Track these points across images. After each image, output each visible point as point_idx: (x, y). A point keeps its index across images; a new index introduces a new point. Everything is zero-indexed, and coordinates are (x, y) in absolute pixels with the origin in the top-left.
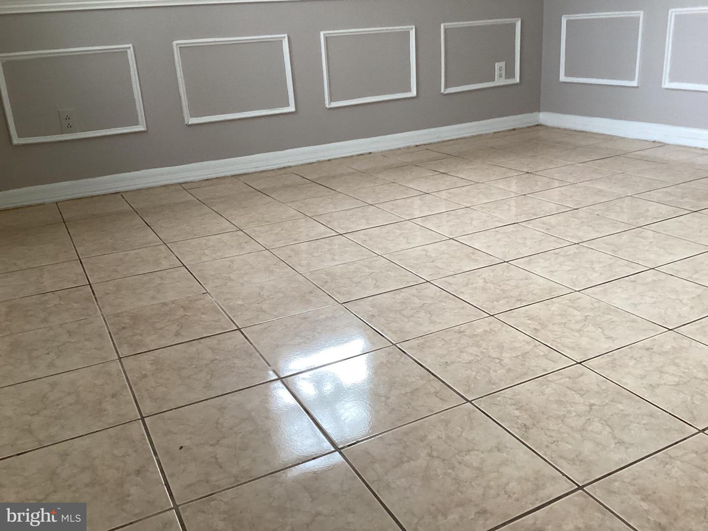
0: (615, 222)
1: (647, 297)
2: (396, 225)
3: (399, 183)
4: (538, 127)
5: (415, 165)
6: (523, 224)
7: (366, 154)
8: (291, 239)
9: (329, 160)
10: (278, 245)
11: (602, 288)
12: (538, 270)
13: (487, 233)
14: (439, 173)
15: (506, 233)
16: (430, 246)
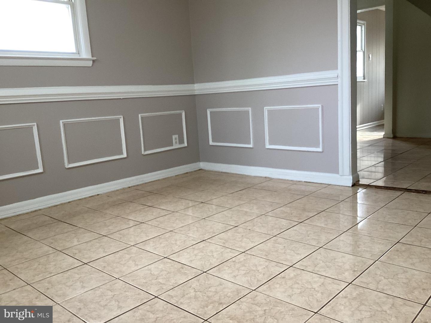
0: (261, 233)
1: (295, 289)
2: (125, 251)
3: (122, 216)
4: (201, 171)
5: (130, 200)
6: (209, 240)
7: (95, 195)
8: (47, 272)
9: (69, 202)
10: (37, 279)
11: (267, 286)
12: (226, 276)
13: (188, 250)
14: (147, 206)
15: (199, 249)
16: (153, 266)
